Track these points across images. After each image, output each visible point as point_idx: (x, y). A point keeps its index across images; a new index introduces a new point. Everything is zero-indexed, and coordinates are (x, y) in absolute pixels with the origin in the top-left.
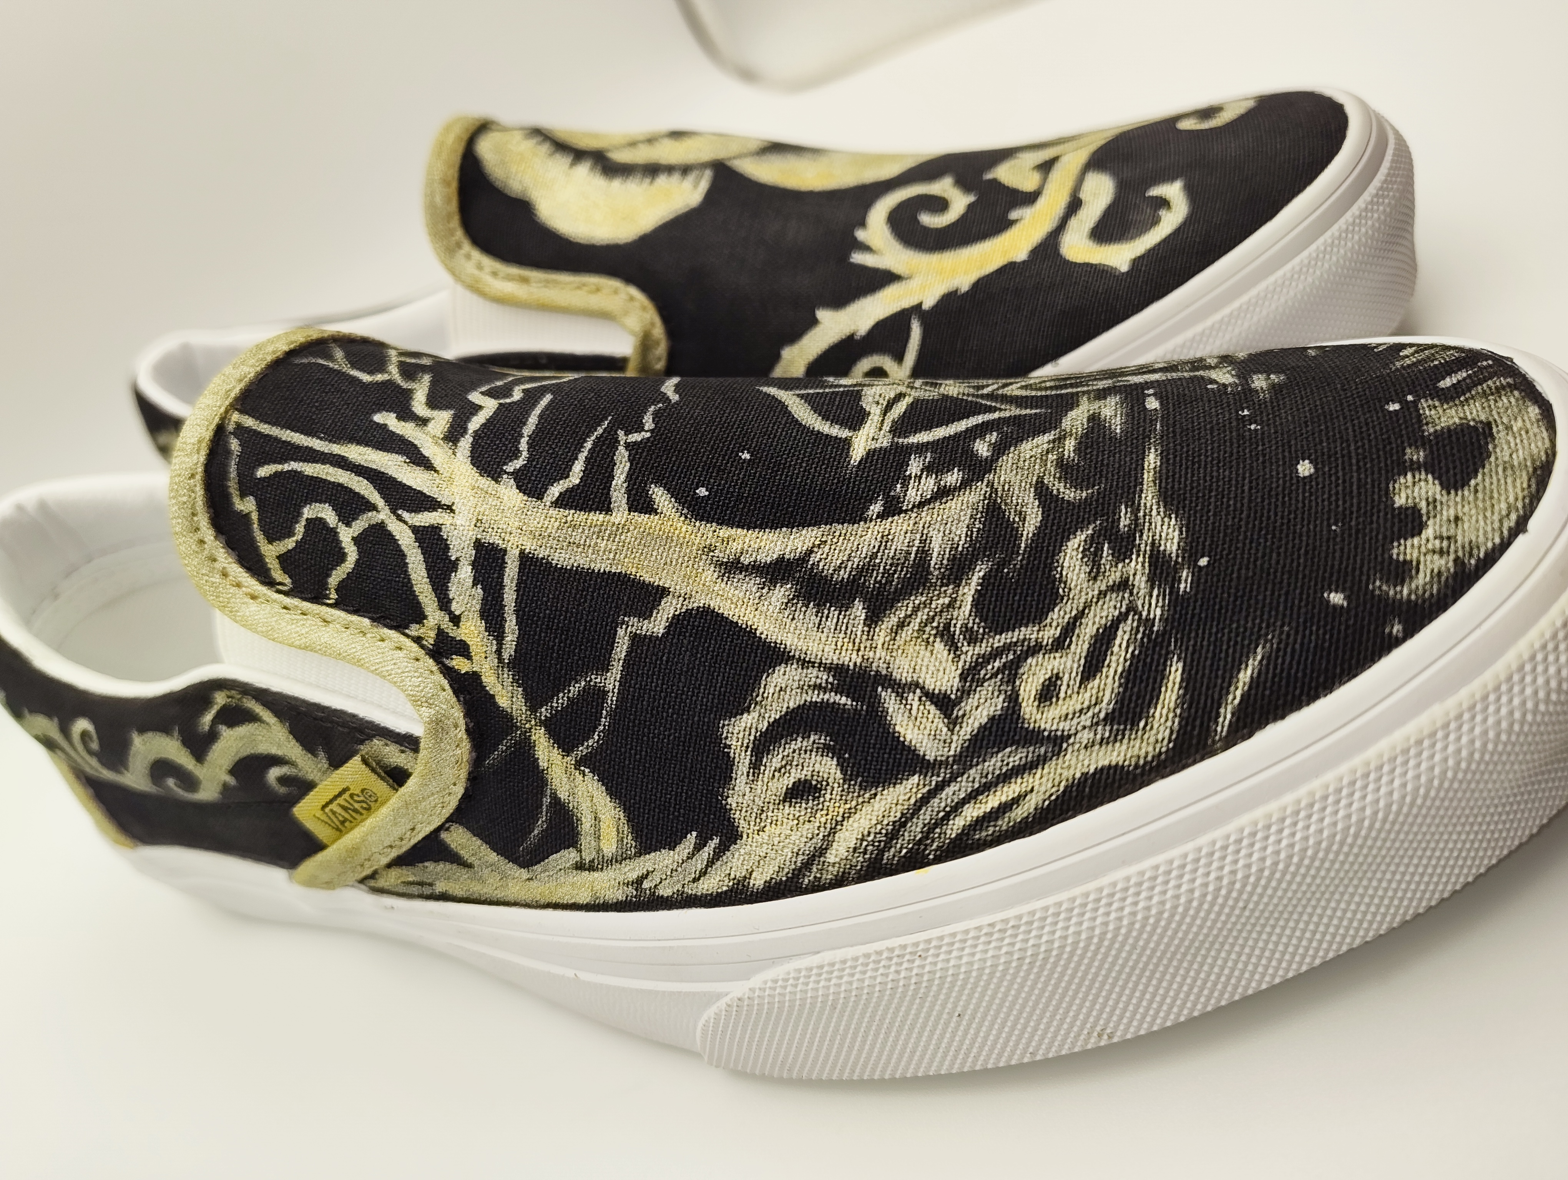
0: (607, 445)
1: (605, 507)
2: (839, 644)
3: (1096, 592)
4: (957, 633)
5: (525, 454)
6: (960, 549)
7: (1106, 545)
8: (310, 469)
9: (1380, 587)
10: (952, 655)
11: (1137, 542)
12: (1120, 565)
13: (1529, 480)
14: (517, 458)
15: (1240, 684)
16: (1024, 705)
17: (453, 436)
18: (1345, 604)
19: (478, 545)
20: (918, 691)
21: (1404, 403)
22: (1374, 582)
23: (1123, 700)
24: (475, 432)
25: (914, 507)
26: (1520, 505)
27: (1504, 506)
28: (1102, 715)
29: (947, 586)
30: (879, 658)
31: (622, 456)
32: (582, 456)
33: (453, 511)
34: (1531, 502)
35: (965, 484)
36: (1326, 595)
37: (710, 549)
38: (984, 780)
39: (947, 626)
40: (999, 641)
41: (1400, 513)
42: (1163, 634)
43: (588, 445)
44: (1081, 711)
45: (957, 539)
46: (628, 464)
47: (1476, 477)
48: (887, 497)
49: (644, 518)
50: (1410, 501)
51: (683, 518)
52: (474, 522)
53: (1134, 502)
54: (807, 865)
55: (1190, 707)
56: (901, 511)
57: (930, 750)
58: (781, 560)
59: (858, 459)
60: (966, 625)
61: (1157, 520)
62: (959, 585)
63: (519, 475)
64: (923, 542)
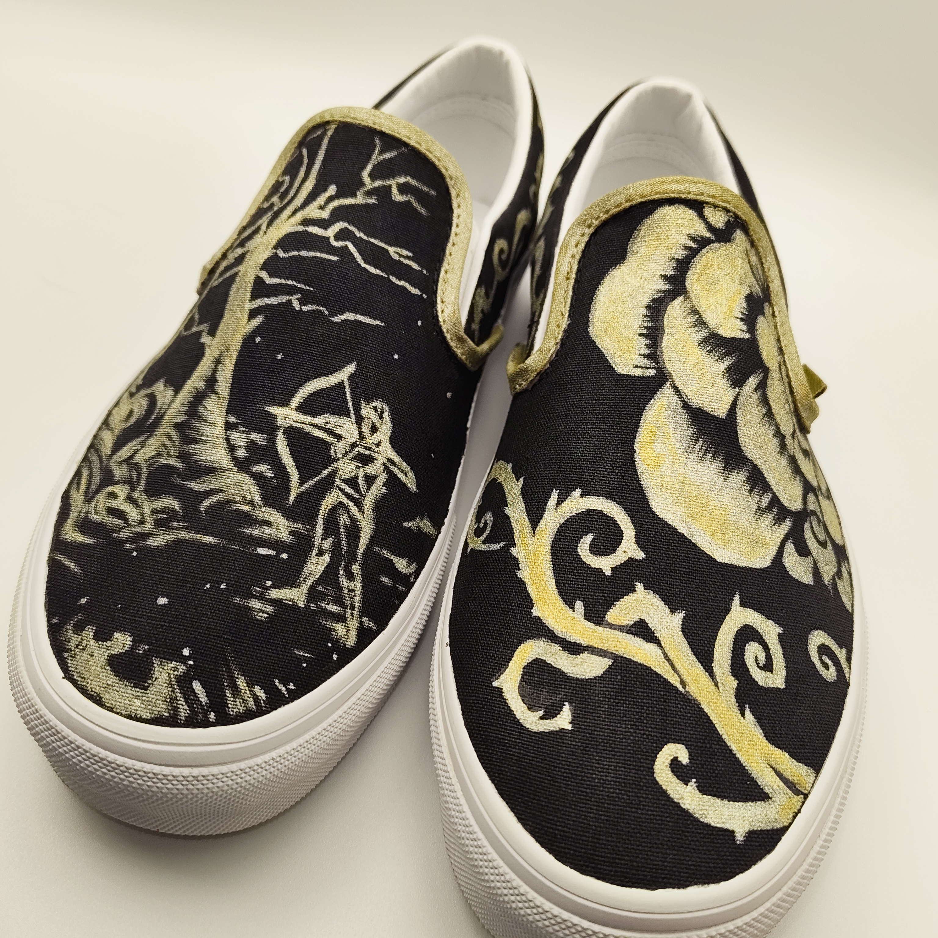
0: (290, 290)
1: (254, 297)
2: (173, 414)
3: (145, 512)
5: (286, 255)
6: (195, 457)
7: (166, 516)
8: (303, 170)
9: (77, 618)
11: (160, 528)
12: (153, 522)
13: (95, 692)
14: (284, 252)
15: (70, 564)
16: (112, 487)
17: (306, 222)
18: (78, 604)
19: (248, 252)
20: (140, 448)
21: (186, 658)
22: (81, 616)
23: (92, 522)
24: (306, 231)
25: (227, 436)
28: (90, 515)
30: (161, 431)
31: (283, 299)
32: (283, 281)
34: (83, 689)
35: (235, 459)
36: (87, 598)
37: (227, 349)
40: (144, 477)
41: (110, 634)
42: (110, 537)
43: (290, 282)
44: (97, 508)
45: (201, 455)
46: (276, 303)
47: (111, 670)
48: (238, 424)
49: (246, 316)
50: (114, 639)
51: (244, 334)
53: (184, 528)
54: (107, 425)
55: (72, 545)
56: (226, 430)
58: (216, 381)
60: (157, 462)
61: (168, 537)
62: (177, 457)
63: (275, 257)
64: (205, 441)
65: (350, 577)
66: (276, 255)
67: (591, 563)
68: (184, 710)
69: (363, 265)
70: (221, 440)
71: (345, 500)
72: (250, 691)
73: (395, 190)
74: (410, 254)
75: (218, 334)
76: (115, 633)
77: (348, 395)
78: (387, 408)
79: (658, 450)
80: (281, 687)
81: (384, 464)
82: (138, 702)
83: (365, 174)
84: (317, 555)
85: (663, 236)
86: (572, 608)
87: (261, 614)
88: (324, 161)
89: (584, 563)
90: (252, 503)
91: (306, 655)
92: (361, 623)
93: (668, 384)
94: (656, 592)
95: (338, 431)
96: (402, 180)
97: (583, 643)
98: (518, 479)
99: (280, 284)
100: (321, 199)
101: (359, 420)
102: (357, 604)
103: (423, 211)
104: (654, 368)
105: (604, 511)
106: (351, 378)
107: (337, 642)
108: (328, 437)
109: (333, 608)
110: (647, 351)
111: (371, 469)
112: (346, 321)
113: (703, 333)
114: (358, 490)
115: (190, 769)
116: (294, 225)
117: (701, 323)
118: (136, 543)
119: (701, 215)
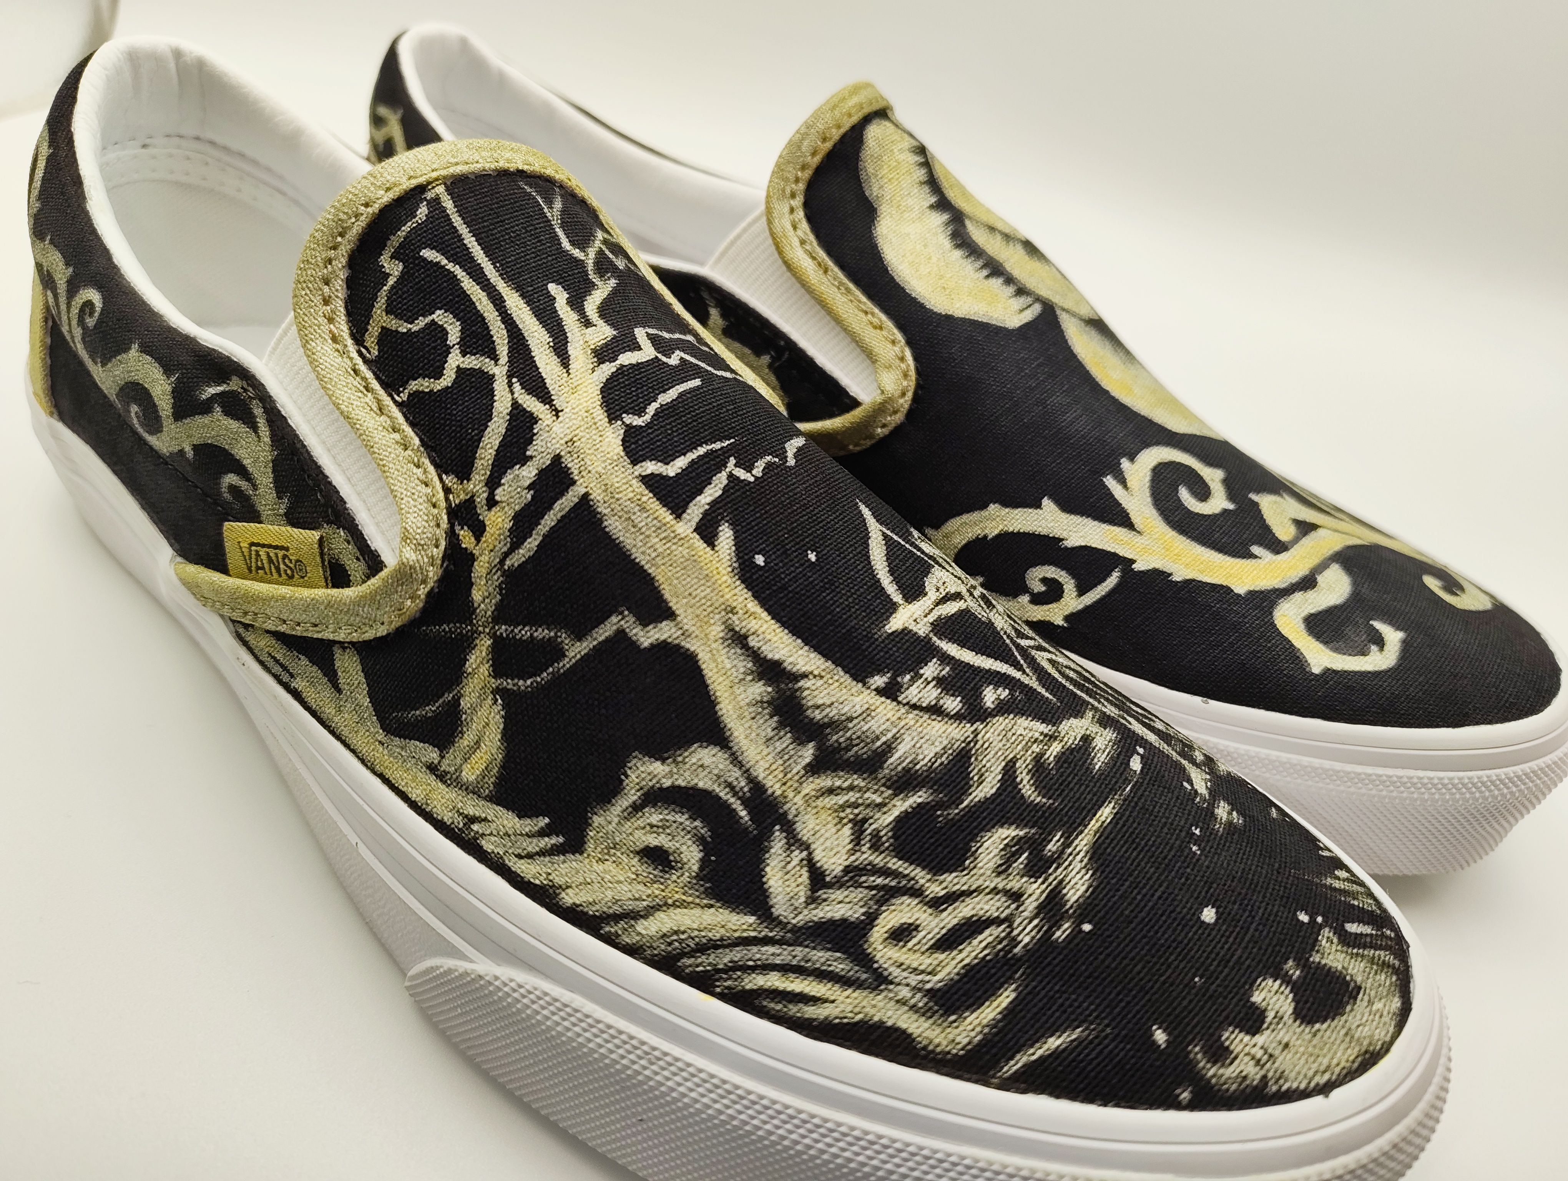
0: (715, 462)
1: (678, 511)
2: (774, 767)
3: (992, 885)
4: (868, 831)
5: (647, 418)
6: (918, 767)
7: (1026, 855)
8: (468, 285)
9: (1197, 1054)
10: (850, 846)
11: (1050, 871)
12: (1025, 879)
13: (1357, 1057)
14: (640, 416)
15: (1046, 1047)
16: (876, 929)
17: (603, 354)
18: (1163, 1046)
19: (557, 459)
20: (805, 853)
21: (1313, 920)
22: (1195, 1046)
23: (952, 986)
24: (622, 366)
25: (908, 703)
26: (1337, 1070)
27: (1325, 1062)
28: (928, 986)
29: (888, 788)
30: (795, 803)
31: (720, 481)
32: (692, 456)
33: (558, 417)
34: (1346, 1076)
35: (958, 717)
36: (1154, 1027)
37: (732, 611)
38: (802, 964)
39: (865, 820)
40: (895, 864)
41: (1250, 1007)
42: (1018, 960)
43: (701, 451)
44: (915, 969)
45: (921, 757)
46: (720, 492)
47: (1323, 1023)
48: (893, 678)
49: (700, 544)
50: (1264, 1004)
51: (730, 569)
52: (566, 439)
53: (1069, 837)
54: (617, 918)
55: (997, 1034)
56: (895, 699)
57: (780, 907)
59: (893, 629)
60: (878, 831)
61: (1077, 865)
62: (896, 795)
64: (895, 738)
66: (630, 431)
67: (1213, 511)
69: (717, 372)
70: (910, 716)
75: (677, 606)
76: (1251, 999)
82: (1378, 1006)
83: (567, 246)
85: (893, 164)
87: (1234, 816)
89: (1210, 516)
90: (1050, 737)
93: (1058, 311)
94: (1262, 492)
97: (1304, 572)
98: (1039, 506)
100: (566, 312)
104: (1034, 302)
106: (880, 519)
110: (1010, 290)
116: (592, 373)
118: (1061, 919)
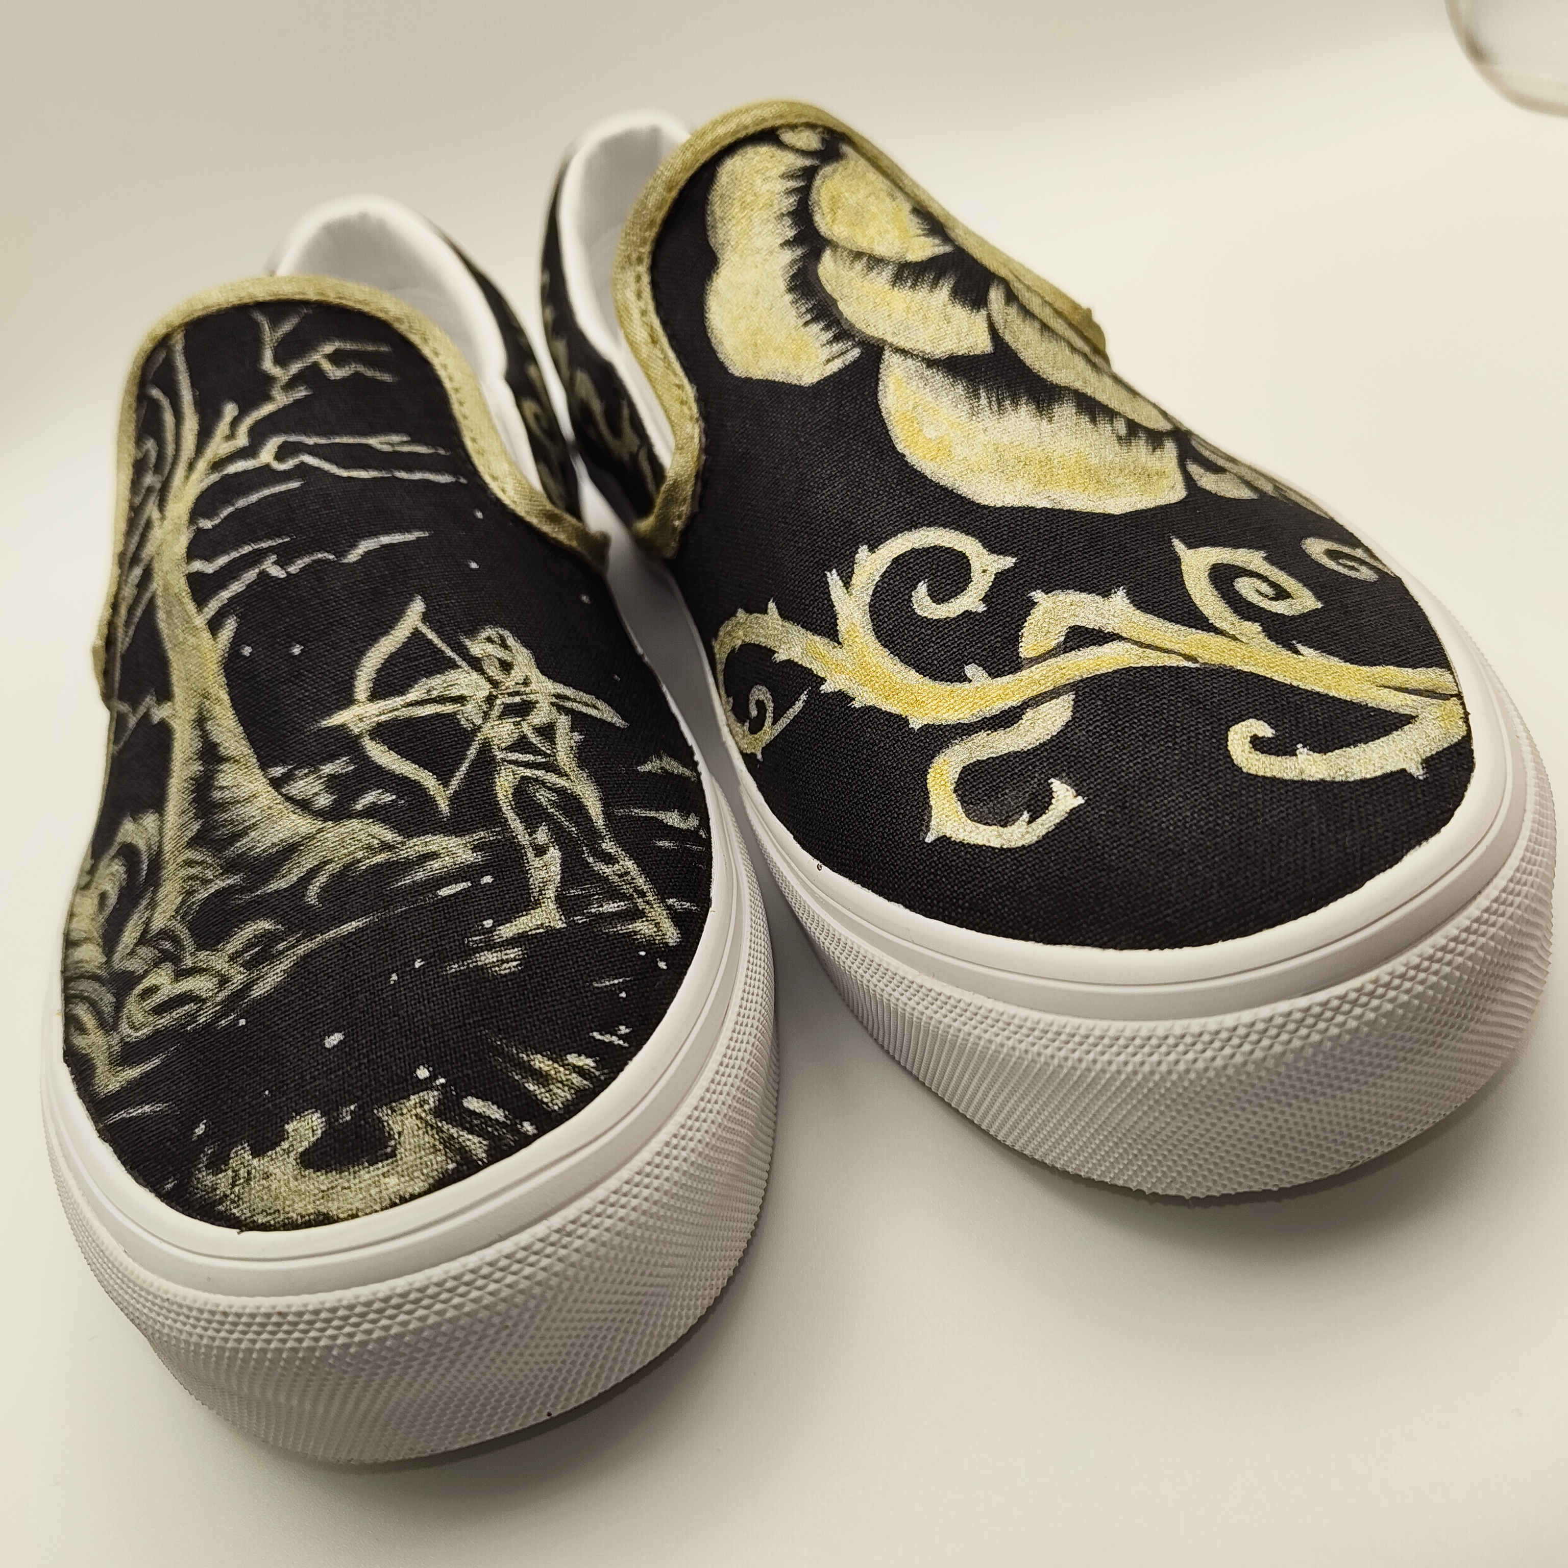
0: (254, 559)
1: (202, 604)
2: (175, 837)
3: (220, 968)
4: (189, 903)
5: (217, 521)
6: (251, 853)
7: (259, 947)
8: (167, 413)
9: (205, 1155)
10: (174, 913)
11: (261, 966)
12: (241, 968)
14: (212, 519)
15: (139, 1111)
16: (141, 985)
17: (217, 465)
19: (151, 561)
20: (153, 913)
21: (431, 1079)
22: (210, 1149)
23: (138, 1044)
24: (227, 475)
25: (287, 795)
26: (282, 1217)
27: (279, 1205)
28: (128, 1040)
29: (221, 868)
30: (170, 869)
31: (251, 575)
32: (234, 555)
33: (162, 524)
35: (318, 813)
36: (203, 1122)
37: (206, 696)
39: (192, 893)
40: (185, 935)
41: (277, 1133)
42: (184, 1035)
43: (246, 549)
44: (133, 1024)
45: (261, 844)
46: (244, 588)
48: (294, 769)
49: (206, 635)
50: (289, 1134)
51: (220, 659)
52: (161, 542)
53: (300, 940)
56: (280, 790)
57: (118, 954)
58: (215, 746)
59: (329, 724)
60: (193, 904)
61: (282, 967)
62: (222, 874)
63: (200, 534)
64: (254, 825)
65: (610, 859)
66: (200, 532)
67: (947, 615)
68: (475, 1144)
69: (344, 473)
70: (280, 806)
71: (528, 773)
72: (563, 1066)
73: (326, 366)
74: (405, 439)
75: (178, 690)
76: (287, 1127)
77: (436, 641)
78: (506, 633)
79: (933, 435)
80: (607, 1038)
81: (553, 704)
82: (392, 1181)
83: (268, 364)
84: (536, 856)
85: (749, 198)
86: (966, 679)
87: (505, 965)
88: (194, 385)
89: (938, 621)
90: (386, 847)
91: (616, 981)
92: (669, 908)
93: (887, 354)
94: (1065, 587)
95: (455, 692)
96: (329, 349)
97: (1014, 704)
98: (764, 611)
99: (234, 560)
100: (223, 428)
101: (476, 664)
102: (645, 888)
103: (387, 378)
104: (854, 346)
105: (916, 546)
106: (426, 618)
107: (649, 944)
108: (444, 708)
109: (610, 907)
110: (829, 335)
111: (539, 717)
112: (368, 554)
113: (888, 273)
114: (536, 751)
115: (545, 1222)
116: (202, 481)
117: (875, 262)
118: (233, 1010)
119: (781, 145)
